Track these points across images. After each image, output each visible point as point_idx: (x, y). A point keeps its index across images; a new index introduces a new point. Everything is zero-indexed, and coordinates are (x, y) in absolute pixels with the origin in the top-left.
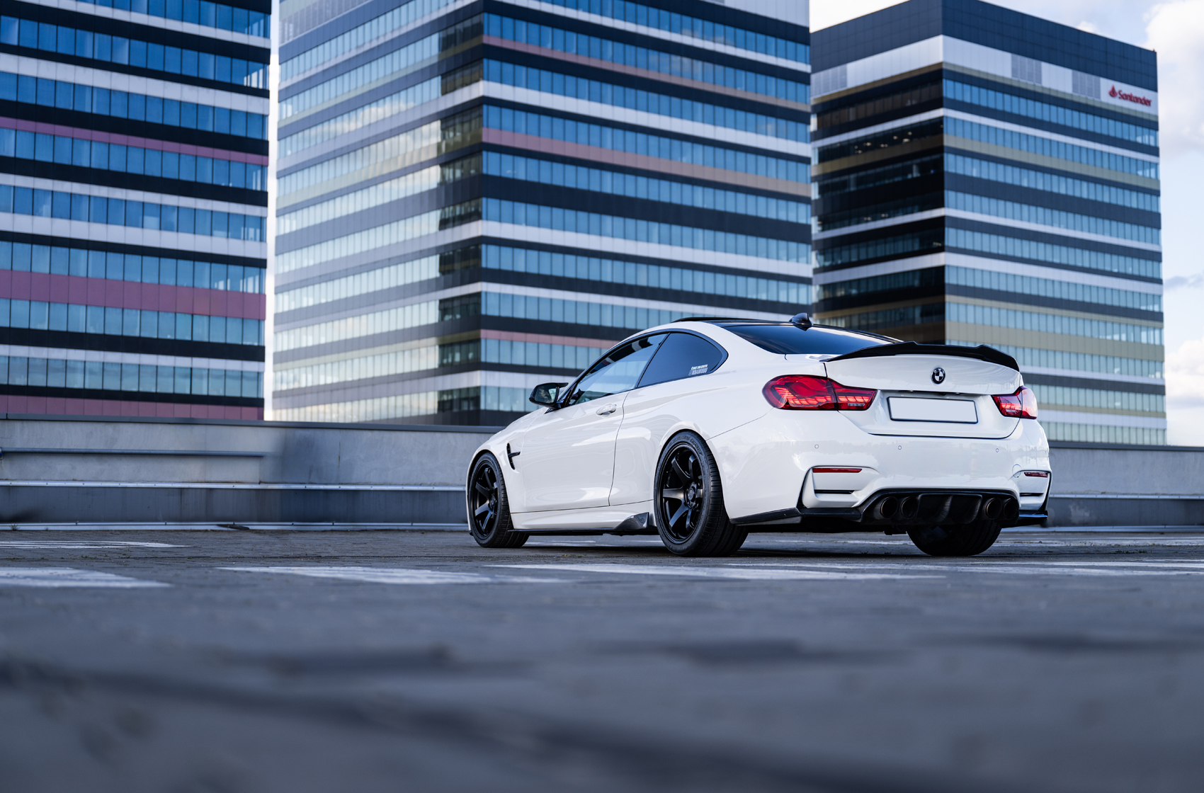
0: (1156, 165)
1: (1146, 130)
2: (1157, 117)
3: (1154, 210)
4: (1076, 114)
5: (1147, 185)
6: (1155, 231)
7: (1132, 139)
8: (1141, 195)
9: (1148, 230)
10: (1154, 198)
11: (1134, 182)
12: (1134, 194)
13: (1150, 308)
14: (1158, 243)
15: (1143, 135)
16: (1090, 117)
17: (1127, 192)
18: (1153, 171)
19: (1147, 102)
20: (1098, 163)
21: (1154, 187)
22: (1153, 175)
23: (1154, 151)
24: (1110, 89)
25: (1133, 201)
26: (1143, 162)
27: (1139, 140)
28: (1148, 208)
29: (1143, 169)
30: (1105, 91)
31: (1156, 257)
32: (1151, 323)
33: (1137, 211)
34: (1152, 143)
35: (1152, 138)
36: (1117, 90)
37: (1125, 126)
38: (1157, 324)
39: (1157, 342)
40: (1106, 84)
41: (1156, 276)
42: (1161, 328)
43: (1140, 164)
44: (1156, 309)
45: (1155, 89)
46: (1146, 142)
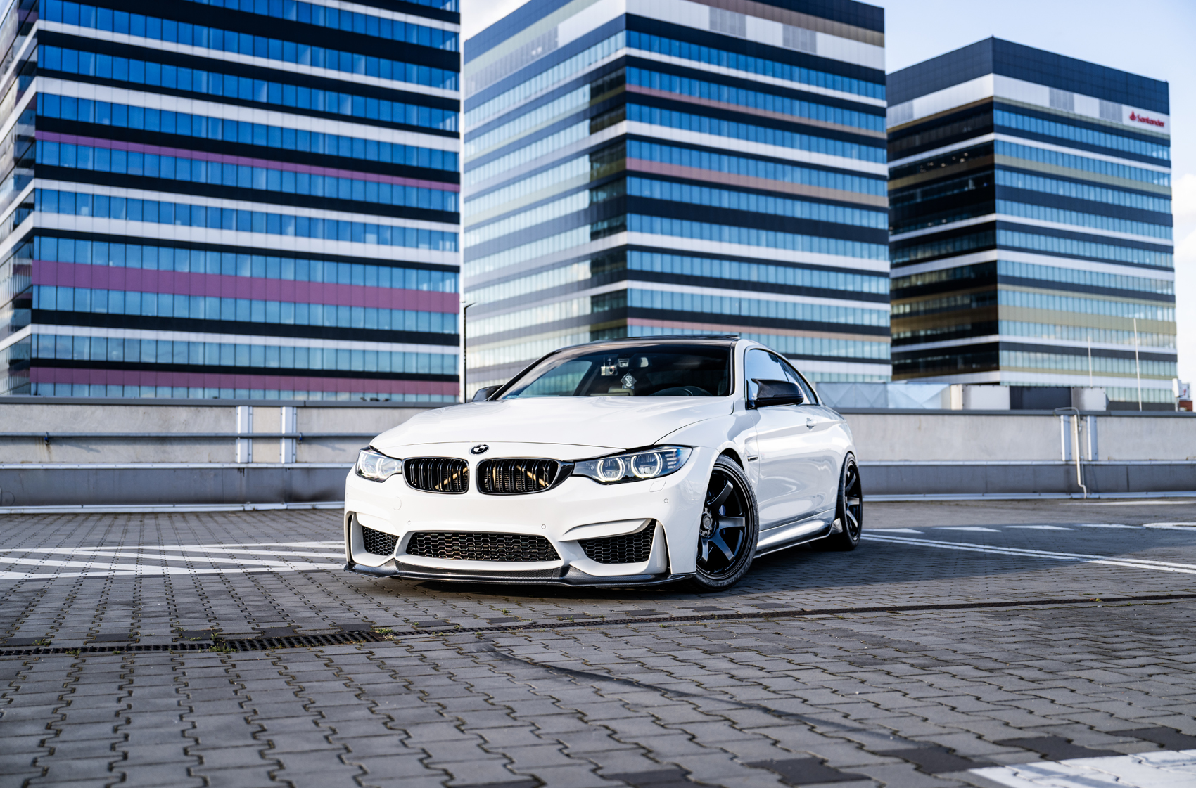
0: (1169, 175)
1: (1160, 147)
2: (1169, 136)
3: (1167, 211)
4: (1102, 135)
5: (1162, 192)
6: (1168, 229)
7: (1149, 154)
8: (1156, 200)
9: (1163, 228)
10: (1167, 202)
11: (1150, 189)
12: (1151, 199)
13: (1165, 292)
14: (1170, 237)
15: (1157, 151)
16: (1114, 137)
17: (1145, 198)
18: (1166, 180)
19: (1161, 124)
20: (1121, 174)
21: (1166, 193)
22: (1166, 184)
23: (1167, 163)
24: (1130, 114)
25: (1150, 205)
26: (1158, 173)
27: (1155, 155)
28: (1162, 210)
29: (1158, 179)
30: (1126, 115)
31: (1169, 250)
32: (1165, 304)
33: (1153, 213)
34: (1165, 157)
35: (1165, 154)
36: (1136, 114)
37: (1143, 144)
38: (1171, 304)
39: (1171, 319)
40: (1127, 110)
41: (1169, 265)
42: (1174, 308)
43: (1155, 175)
44: (1170, 292)
45: (1167, 112)
46: (1160, 156)
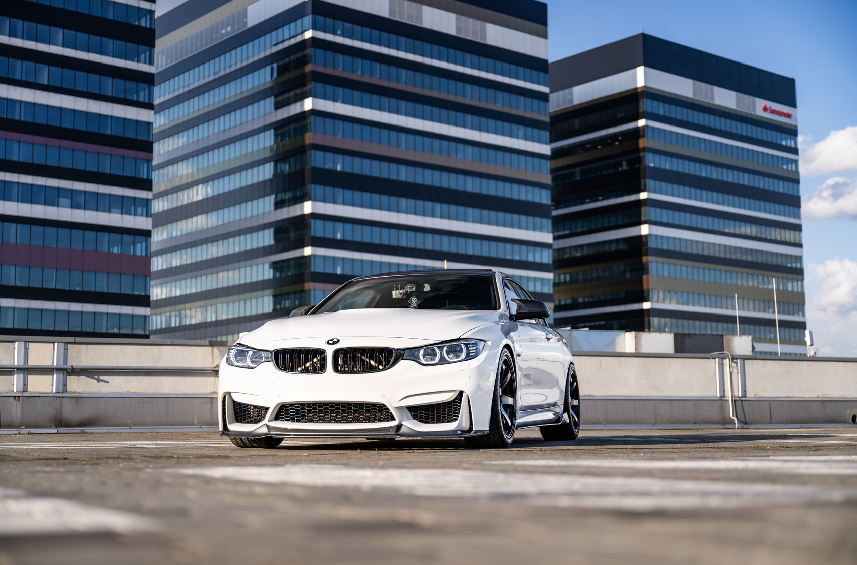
0: (796, 162)
1: (789, 136)
2: (796, 126)
3: (795, 194)
4: (739, 124)
5: (790, 176)
6: (796, 209)
7: (779, 142)
8: (786, 183)
9: (792, 208)
10: (795, 185)
11: (780, 173)
12: (781, 183)
13: (794, 265)
14: (797, 216)
15: (786, 140)
16: (749, 126)
17: (776, 181)
18: (794, 166)
19: (789, 116)
20: (755, 160)
21: (795, 177)
22: (794, 169)
23: (795, 151)
24: (763, 106)
25: (781, 187)
26: (787, 159)
27: (784, 143)
28: (791, 192)
29: (787, 164)
30: (759, 107)
31: (798, 228)
32: (795, 276)
33: (783, 194)
34: (793, 145)
35: (793, 142)
36: (768, 107)
37: (774, 133)
38: (799, 277)
39: (799, 290)
40: (760, 103)
41: (797, 242)
42: (802, 280)
43: (785, 161)
44: (798, 266)
45: (793, 105)
46: (789, 144)
